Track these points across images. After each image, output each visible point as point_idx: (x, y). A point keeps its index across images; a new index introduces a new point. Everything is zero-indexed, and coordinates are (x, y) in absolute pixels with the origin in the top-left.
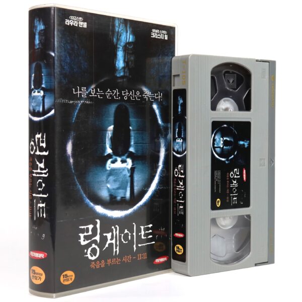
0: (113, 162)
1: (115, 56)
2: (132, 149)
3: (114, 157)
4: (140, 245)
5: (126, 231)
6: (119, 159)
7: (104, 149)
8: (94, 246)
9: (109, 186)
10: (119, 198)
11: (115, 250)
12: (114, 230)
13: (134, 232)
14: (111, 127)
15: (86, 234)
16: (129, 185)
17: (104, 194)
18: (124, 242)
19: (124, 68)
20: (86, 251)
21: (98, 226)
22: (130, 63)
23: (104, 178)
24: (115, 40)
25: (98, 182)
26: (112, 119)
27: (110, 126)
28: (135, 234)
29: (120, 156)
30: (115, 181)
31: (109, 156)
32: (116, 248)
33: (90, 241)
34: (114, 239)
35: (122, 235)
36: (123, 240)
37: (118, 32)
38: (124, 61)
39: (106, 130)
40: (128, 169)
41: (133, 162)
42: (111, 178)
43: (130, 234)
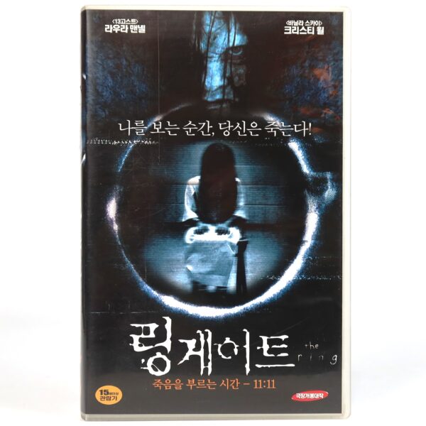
0: (199, 232)
1: (203, 69)
2: (240, 213)
3: (202, 225)
4: (259, 366)
5: (228, 340)
6: (212, 228)
7: (181, 211)
8: (159, 355)
9: (190, 267)
10: (212, 288)
11: (203, 367)
12: (202, 336)
13: (245, 344)
14: (196, 179)
15: (143, 336)
16: (234, 268)
17: (181, 279)
18: (223, 357)
19: (223, 88)
20: (143, 361)
21: (168, 326)
22: (236, 79)
23: (181, 255)
24: (203, 46)
25: (168, 261)
26: (197, 166)
27: (194, 176)
28: (247, 346)
29: (213, 223)
30: (203, 261)
31: (191, 223)
32: (206, 364)
33: (151, 347)
34: (202, 349)
35: (220, 346)
36: (220, 353)
37: (210, 32)
38: (224, 76)
39: (184, 184)
40: (231, 244)
41: (242, 233)
42: (195, 257)
43: (236, 346)
